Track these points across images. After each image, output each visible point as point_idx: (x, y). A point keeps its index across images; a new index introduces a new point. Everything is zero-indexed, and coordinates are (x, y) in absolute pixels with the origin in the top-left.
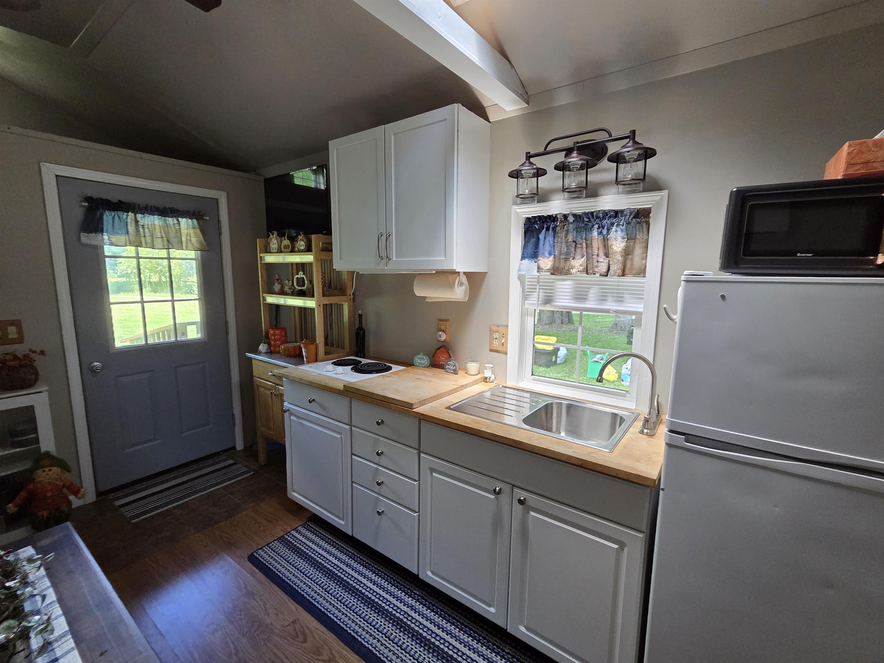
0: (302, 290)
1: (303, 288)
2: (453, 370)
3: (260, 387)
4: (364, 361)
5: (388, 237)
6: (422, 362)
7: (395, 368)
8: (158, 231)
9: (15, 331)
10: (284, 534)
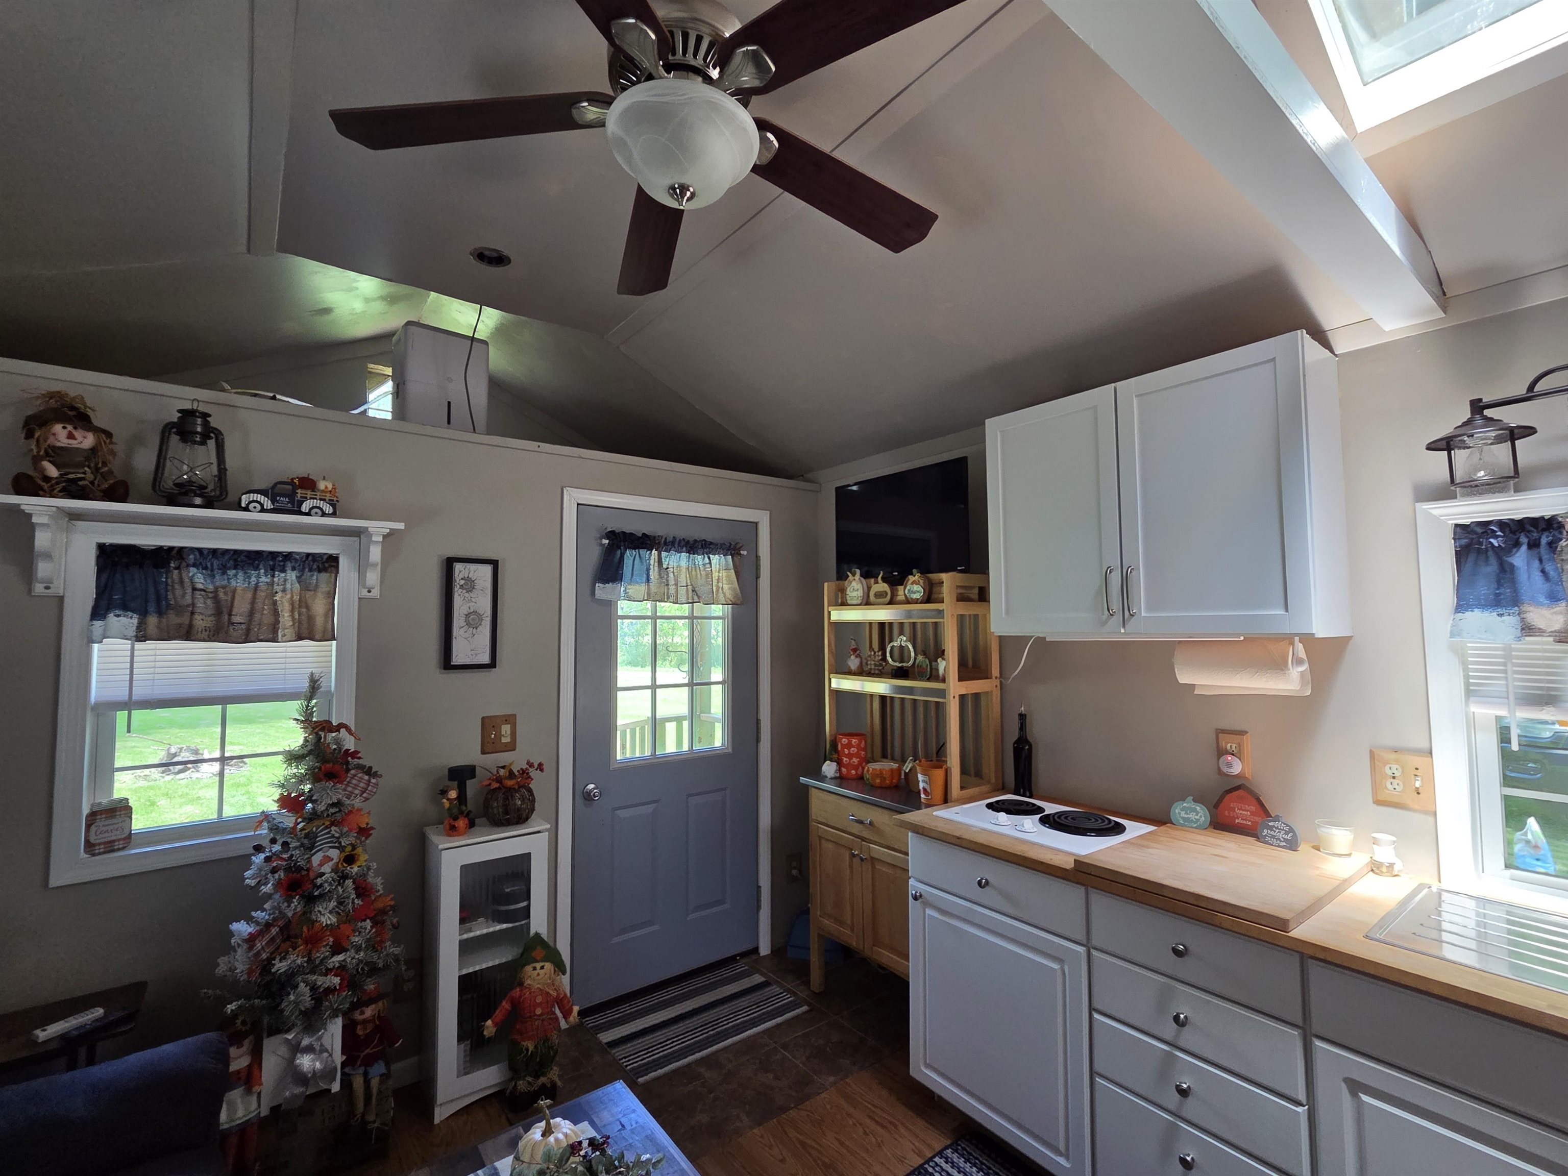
0: (902, 668)
1: (904, 664)
2: (1285, 840)
3: (823, 842)
4: (1049, 807)
6: (1192, 816)
7: (1133, 827)
8: (683, 576)
9: (509, 732)
10: (922, 1161)
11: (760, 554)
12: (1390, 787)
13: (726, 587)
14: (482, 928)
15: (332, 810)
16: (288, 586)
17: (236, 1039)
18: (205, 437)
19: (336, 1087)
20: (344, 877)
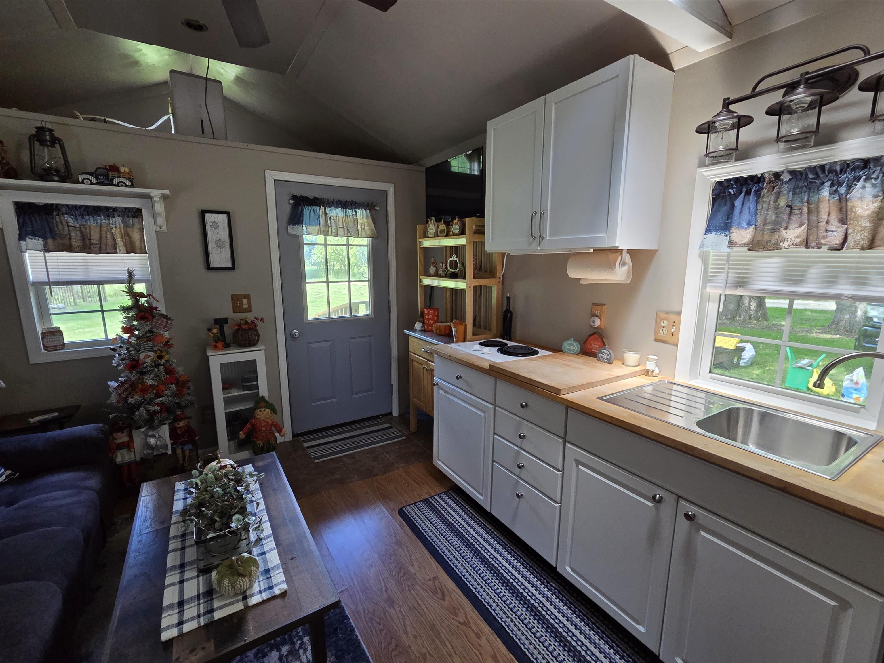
0: (454, 272)
1: (455, 270)
2: (607, 359)
3: (413, 362)
4: (510, 343)
5: (543, 215)
6: (572, 348)
7: (542, 353)
8: (341, 221)
9: (247, 303)
10: (428, 497)
11: (389, 209)
12: (661, 332)
13: (367, 228)
14: (234, 393)
15: (149, 335)
16: (117, 225)
17: (121, 430)
18: (53, 143)
19: (170, 452)
20: (158, 366)
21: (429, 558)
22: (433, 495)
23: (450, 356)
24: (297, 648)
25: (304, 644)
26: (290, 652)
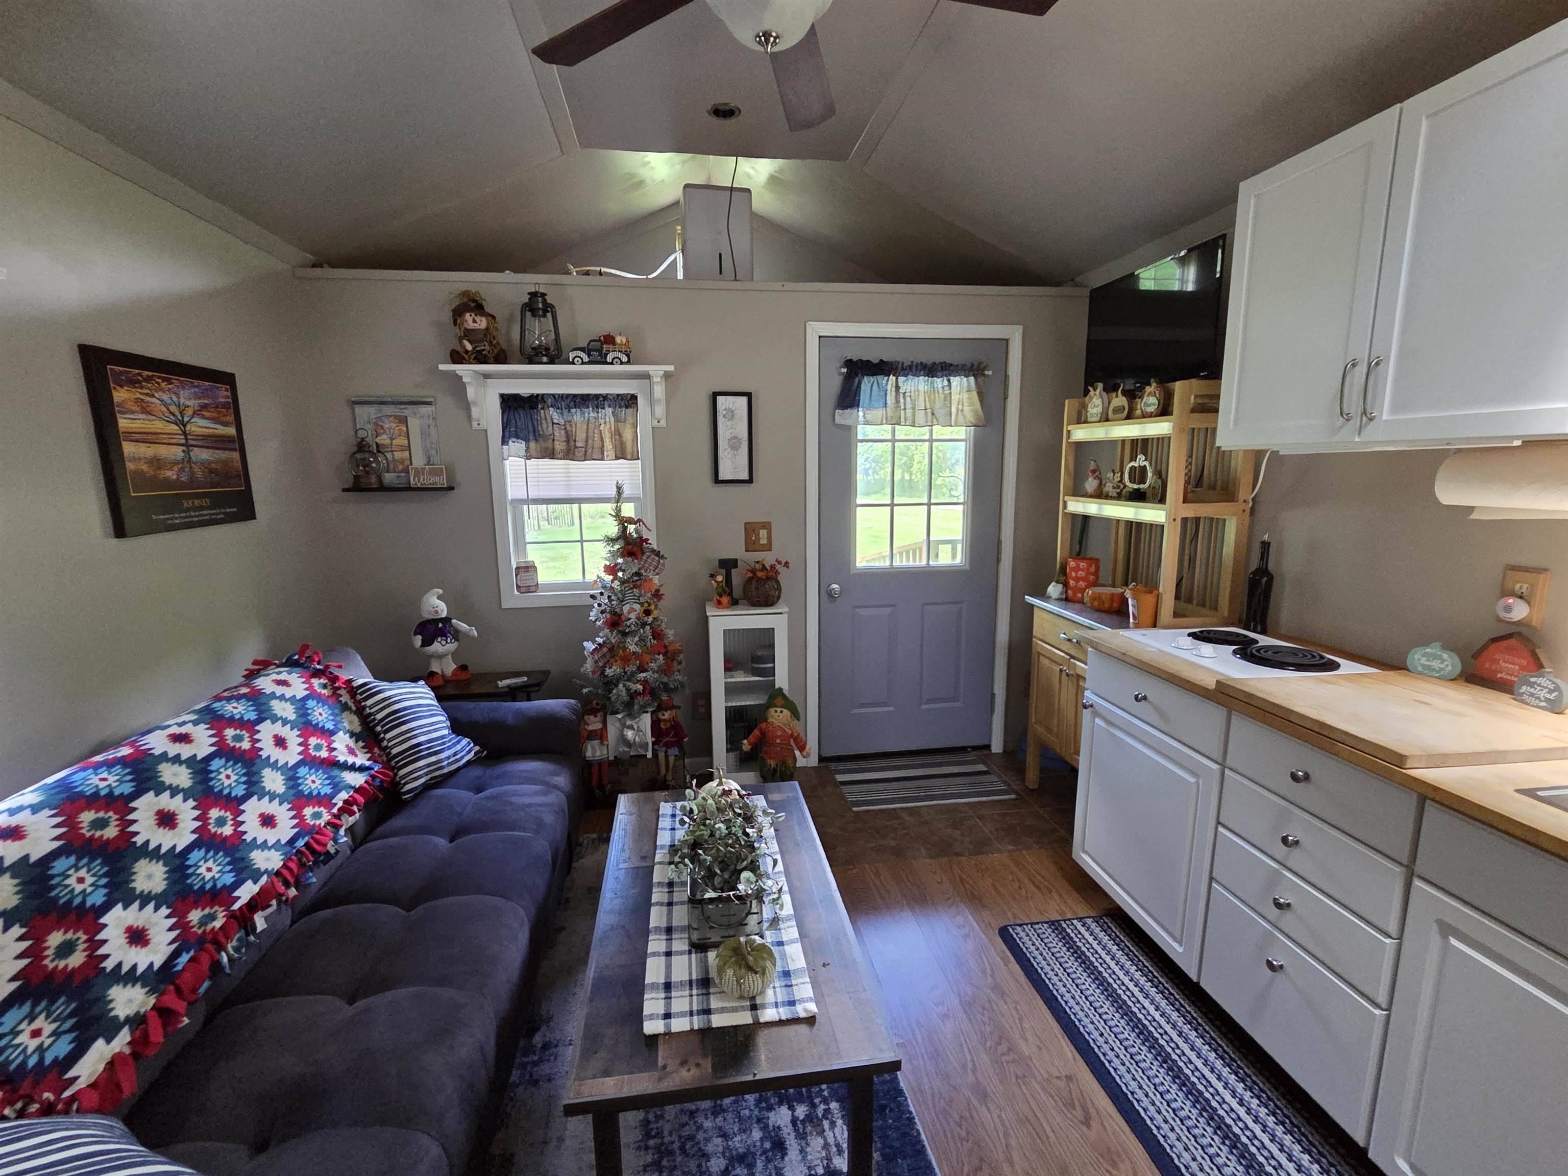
0: (1139, 489)
1: (1142, 486)
2: (1547, 700)
3: (1041, 657)
4: (1264, 641)
5: (1374, 366)
6: (1436, 664)
7: (1347, 667)
8: (921, 399)
9: (766, 536)
11: (1010, 371)
13: (967, 409)
14: (740, 677)
15: (635, 578)
16: (607, 419)
17: (594, 712)
18: (545, 311)
19: (649, 755)
20: (644, 624)
21: (1060, 1036)
22: (1069, 916)
23: (1124, 654)
24: (820, 1115)
25: (830, 1113)
26: (809, 1118)
